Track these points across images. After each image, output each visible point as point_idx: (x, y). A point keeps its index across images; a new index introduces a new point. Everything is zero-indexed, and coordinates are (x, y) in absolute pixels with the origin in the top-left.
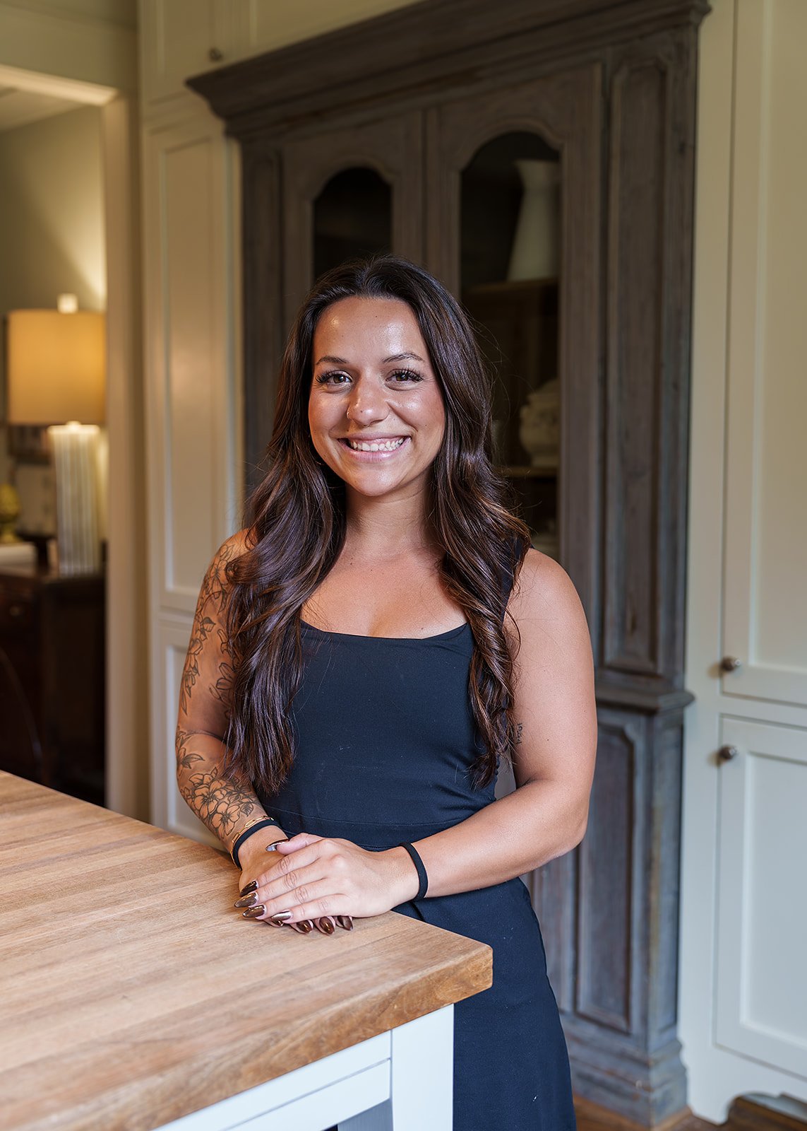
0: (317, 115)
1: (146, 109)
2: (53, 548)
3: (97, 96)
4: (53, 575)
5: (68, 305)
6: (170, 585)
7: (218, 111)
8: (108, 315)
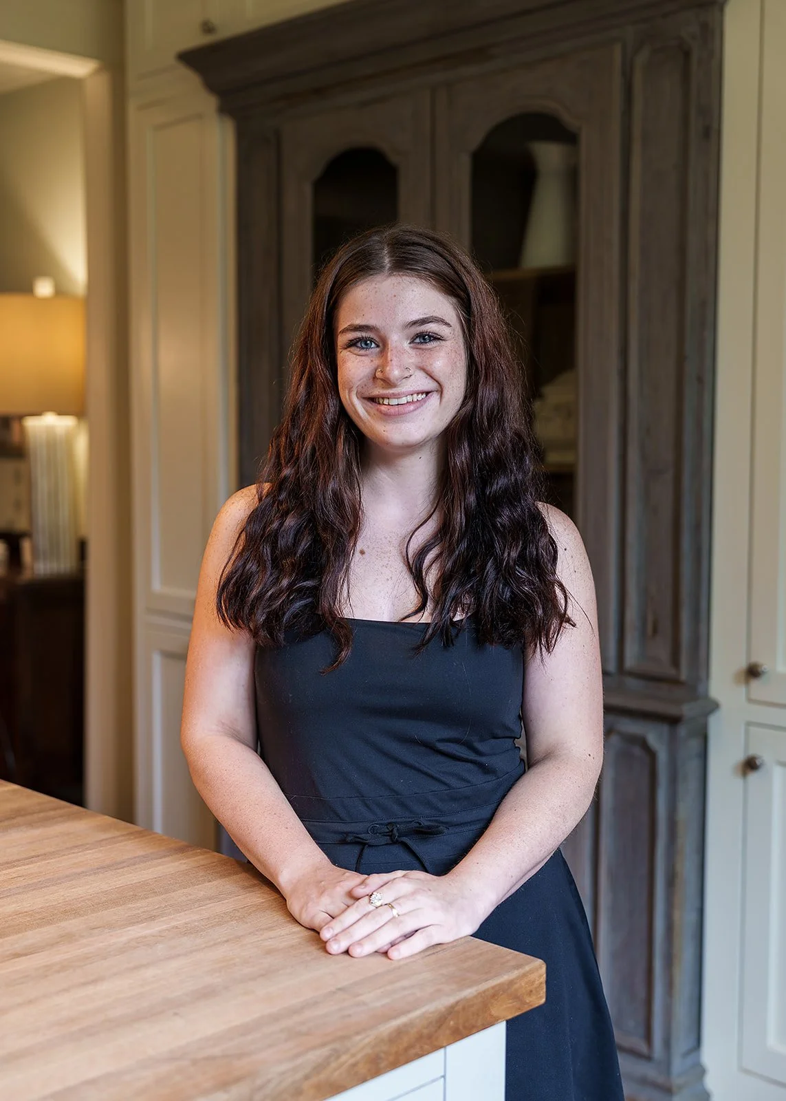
0: (319, 92)
1: (132, 82)
2: (26, 546)
3: (78, 68)
4: (27, 575)
5: (44, 288)
6: (157, 586)
7: (211, 86)
8: (88, 300)
